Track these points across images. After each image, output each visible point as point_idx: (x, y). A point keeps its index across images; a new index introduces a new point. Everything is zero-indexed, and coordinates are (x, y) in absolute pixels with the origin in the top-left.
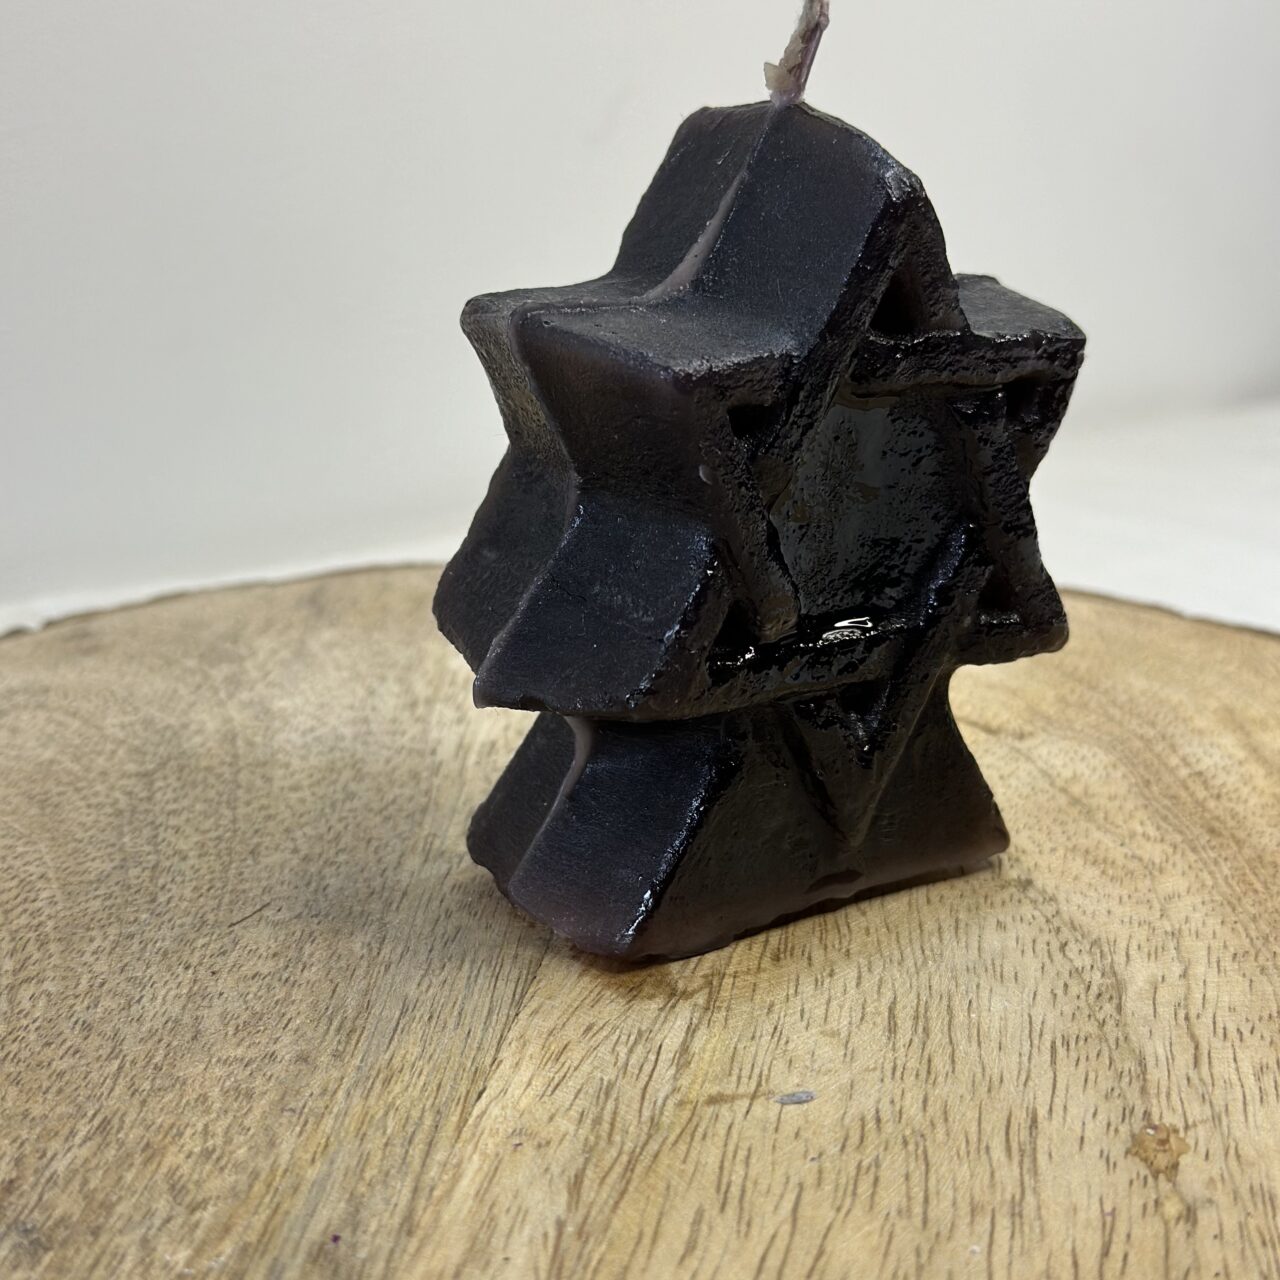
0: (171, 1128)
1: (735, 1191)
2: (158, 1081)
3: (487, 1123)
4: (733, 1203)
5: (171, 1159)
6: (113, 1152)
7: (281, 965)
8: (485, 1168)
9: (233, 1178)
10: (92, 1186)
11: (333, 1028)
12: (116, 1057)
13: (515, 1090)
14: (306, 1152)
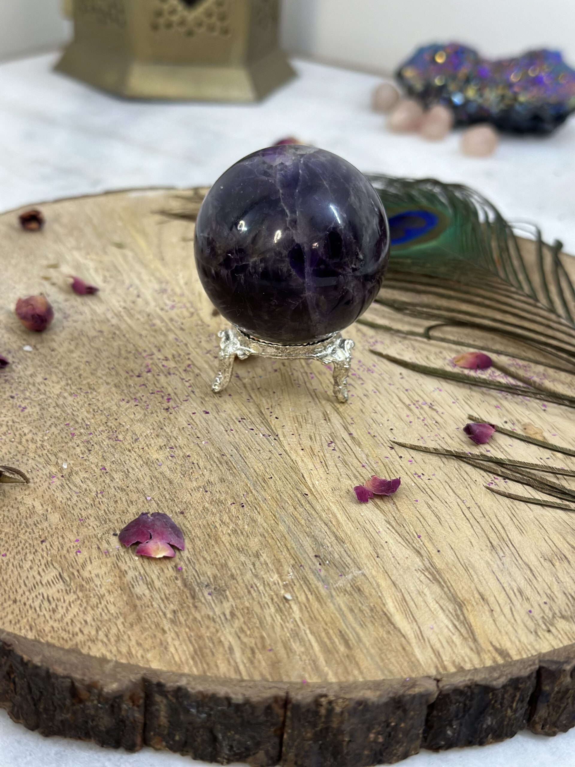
0: (209, 525)
1: (428, 490)
2: (180, 506)
3: (319, 489)
4: (432, 495)
5: (225, 539)
6: (199, 542)
7: (165, 440)
8: (339, 508)
9: (256, 540)
10: (208, 559)
11: (218, 463)
13: (314, 472)
14: (270, 520)
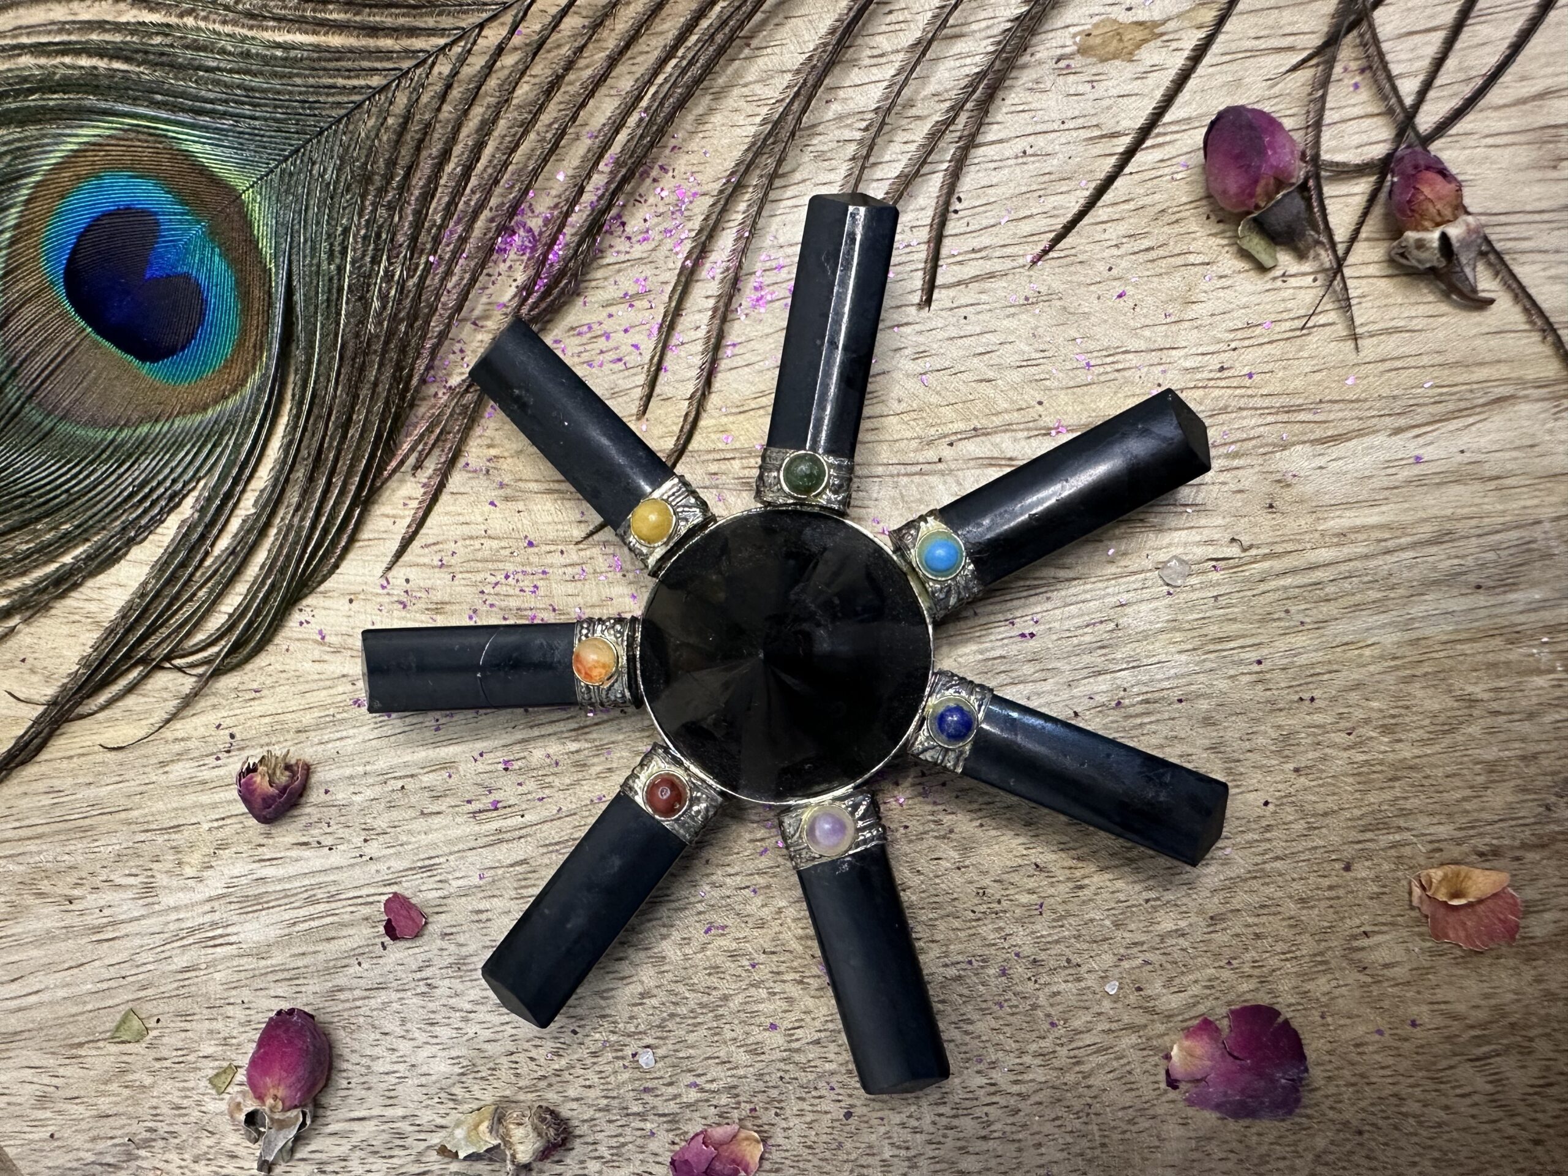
2: (1291, 818)
8: (1338, 513)
11: (1147, 720)
12: (1263, 870)
13: (1206, 534)
14: (1360, 656)
